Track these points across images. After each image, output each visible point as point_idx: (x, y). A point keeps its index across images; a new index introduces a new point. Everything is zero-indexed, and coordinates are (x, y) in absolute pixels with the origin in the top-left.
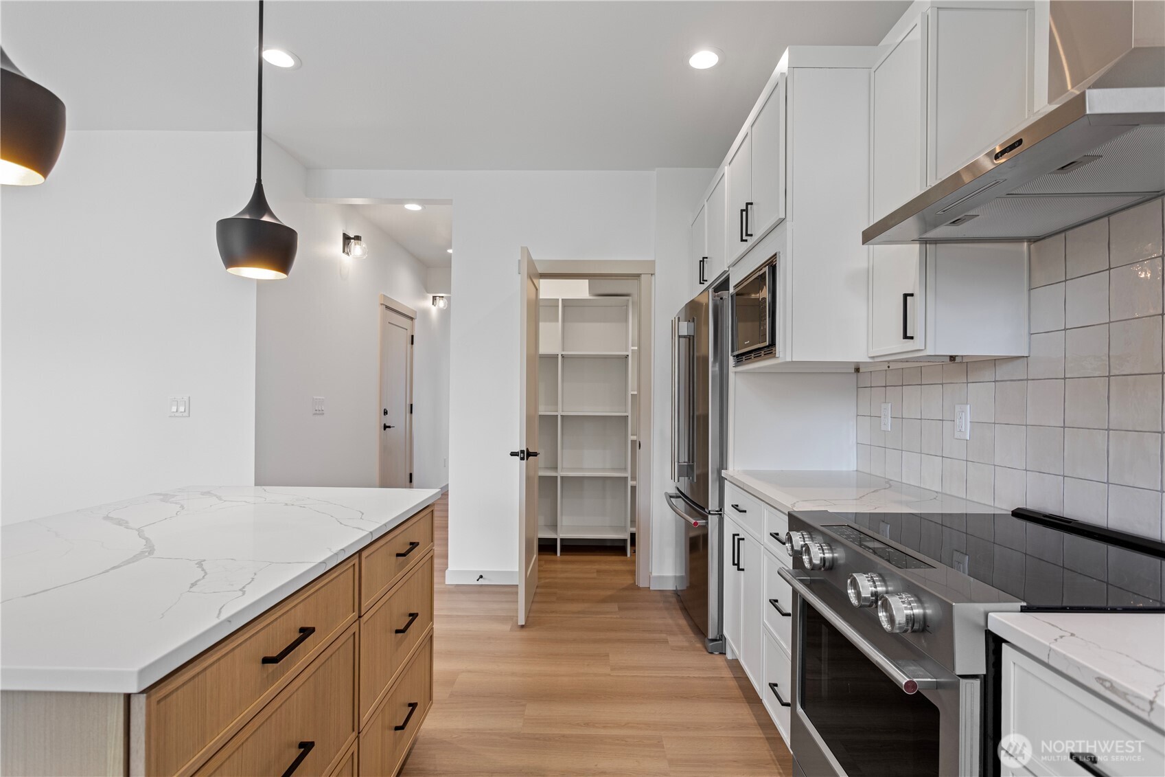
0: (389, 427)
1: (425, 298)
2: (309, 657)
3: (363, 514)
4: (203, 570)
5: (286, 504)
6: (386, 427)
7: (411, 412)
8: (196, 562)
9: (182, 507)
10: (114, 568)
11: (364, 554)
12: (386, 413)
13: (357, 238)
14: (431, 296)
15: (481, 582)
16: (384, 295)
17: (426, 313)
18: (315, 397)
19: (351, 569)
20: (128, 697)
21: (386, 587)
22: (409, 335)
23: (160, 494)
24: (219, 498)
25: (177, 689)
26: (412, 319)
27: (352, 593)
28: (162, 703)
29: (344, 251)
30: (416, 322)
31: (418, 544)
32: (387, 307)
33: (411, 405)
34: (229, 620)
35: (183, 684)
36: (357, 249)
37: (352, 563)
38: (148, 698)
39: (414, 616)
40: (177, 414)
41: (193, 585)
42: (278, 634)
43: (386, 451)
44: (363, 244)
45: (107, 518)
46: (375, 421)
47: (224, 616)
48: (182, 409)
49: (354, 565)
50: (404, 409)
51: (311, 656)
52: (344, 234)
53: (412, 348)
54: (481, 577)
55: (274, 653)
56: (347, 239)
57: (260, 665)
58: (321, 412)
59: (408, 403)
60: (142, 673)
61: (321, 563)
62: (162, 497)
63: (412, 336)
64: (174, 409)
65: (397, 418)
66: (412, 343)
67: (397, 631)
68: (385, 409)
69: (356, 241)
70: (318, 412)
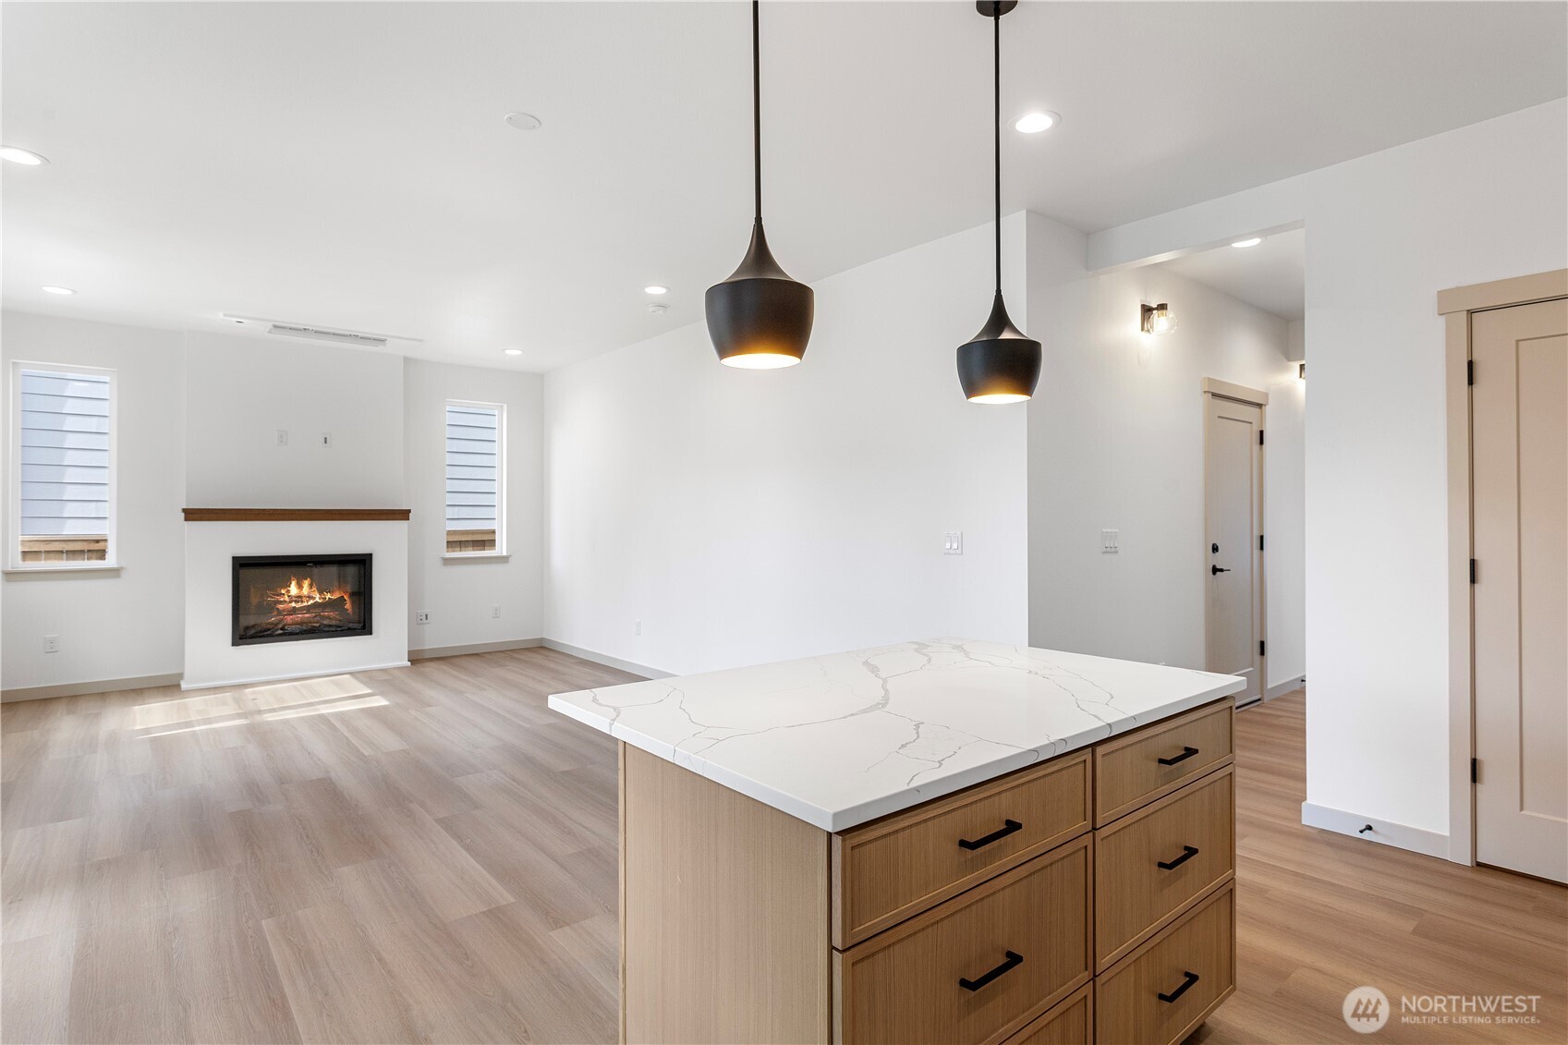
0: (1222, 570)
1: (1286, 369)
2: (1018, 857)
3: (1112, 698)
4: (918, 733)
5: (1030, 672)
6: (1215, 570)
7: (1262, 548)
8: (915, 723)
9: (929, 660)
10: (852, 715)
11: (1100, 750)
12: (1215, 549)
13: (1162, 307)
14: (1296, 366)
15: (1367, 836)
16: (1209, 378)
17: (1286, 395)
18: (1104, 530)
19: (1082, 766)
20: (830, 835)
21: (1138, 801)
22: (1256, 429)
23: (917, 643)
24: (967, 655)
25: (870, 841)
26: (1260, 406)
27: (1081, 794)
28: (857, 850)
29: (1143, 329)
30: (1268, 410)
31: (1196, 751)
32: (1214, 395)
33: (1262, 537)
34: (917, 790)
35: (876, 839)
36: (1161, 322)
37: (1082, 759)
38: (843, 841)
39: (1191, 852)
40: (951, 552)
41: (903, 746)
42: (979, 819)
43: (1216, 608)
44: (1170, 313)
45: (866, 663)
46: (1198, 561)
47: (913, 785)
48: (955, 546)
49: (1085, 761)
50: (1248, 544)
51: (1023, 855)
52: (1143, 306)
53: (1261, 449)
54: (1369, 828)
55: (972, 840)
56: (1147, 310)
57: (957, 846)
58: (1113, 550)
59: (1256, 534)
60: (836, 816)
61: (1030, 750)
62: (916, 646)
63: (1262, 432)
64: (948, 546)
65: (1236, 556)
66: (1261, 442)
67: (1161, 865)
68: (1214, 545)
69: (1160, 312)
70: (1109, 550)
